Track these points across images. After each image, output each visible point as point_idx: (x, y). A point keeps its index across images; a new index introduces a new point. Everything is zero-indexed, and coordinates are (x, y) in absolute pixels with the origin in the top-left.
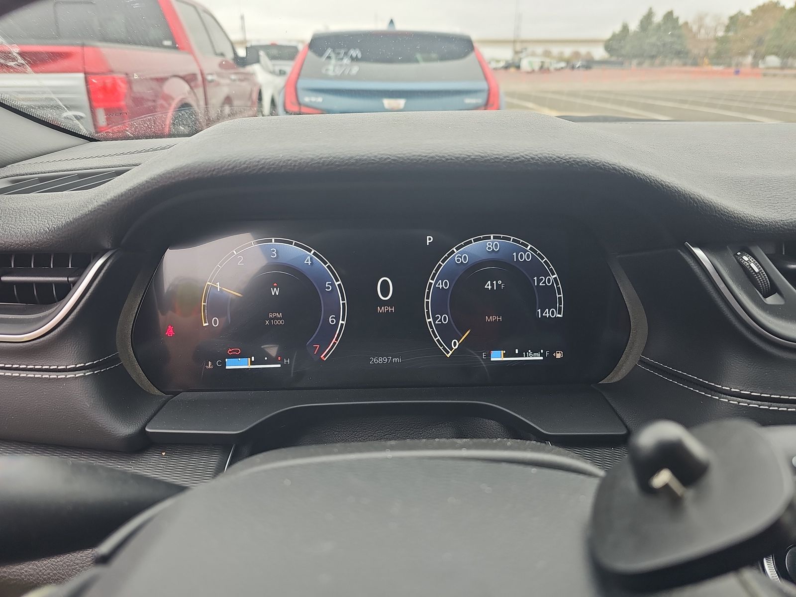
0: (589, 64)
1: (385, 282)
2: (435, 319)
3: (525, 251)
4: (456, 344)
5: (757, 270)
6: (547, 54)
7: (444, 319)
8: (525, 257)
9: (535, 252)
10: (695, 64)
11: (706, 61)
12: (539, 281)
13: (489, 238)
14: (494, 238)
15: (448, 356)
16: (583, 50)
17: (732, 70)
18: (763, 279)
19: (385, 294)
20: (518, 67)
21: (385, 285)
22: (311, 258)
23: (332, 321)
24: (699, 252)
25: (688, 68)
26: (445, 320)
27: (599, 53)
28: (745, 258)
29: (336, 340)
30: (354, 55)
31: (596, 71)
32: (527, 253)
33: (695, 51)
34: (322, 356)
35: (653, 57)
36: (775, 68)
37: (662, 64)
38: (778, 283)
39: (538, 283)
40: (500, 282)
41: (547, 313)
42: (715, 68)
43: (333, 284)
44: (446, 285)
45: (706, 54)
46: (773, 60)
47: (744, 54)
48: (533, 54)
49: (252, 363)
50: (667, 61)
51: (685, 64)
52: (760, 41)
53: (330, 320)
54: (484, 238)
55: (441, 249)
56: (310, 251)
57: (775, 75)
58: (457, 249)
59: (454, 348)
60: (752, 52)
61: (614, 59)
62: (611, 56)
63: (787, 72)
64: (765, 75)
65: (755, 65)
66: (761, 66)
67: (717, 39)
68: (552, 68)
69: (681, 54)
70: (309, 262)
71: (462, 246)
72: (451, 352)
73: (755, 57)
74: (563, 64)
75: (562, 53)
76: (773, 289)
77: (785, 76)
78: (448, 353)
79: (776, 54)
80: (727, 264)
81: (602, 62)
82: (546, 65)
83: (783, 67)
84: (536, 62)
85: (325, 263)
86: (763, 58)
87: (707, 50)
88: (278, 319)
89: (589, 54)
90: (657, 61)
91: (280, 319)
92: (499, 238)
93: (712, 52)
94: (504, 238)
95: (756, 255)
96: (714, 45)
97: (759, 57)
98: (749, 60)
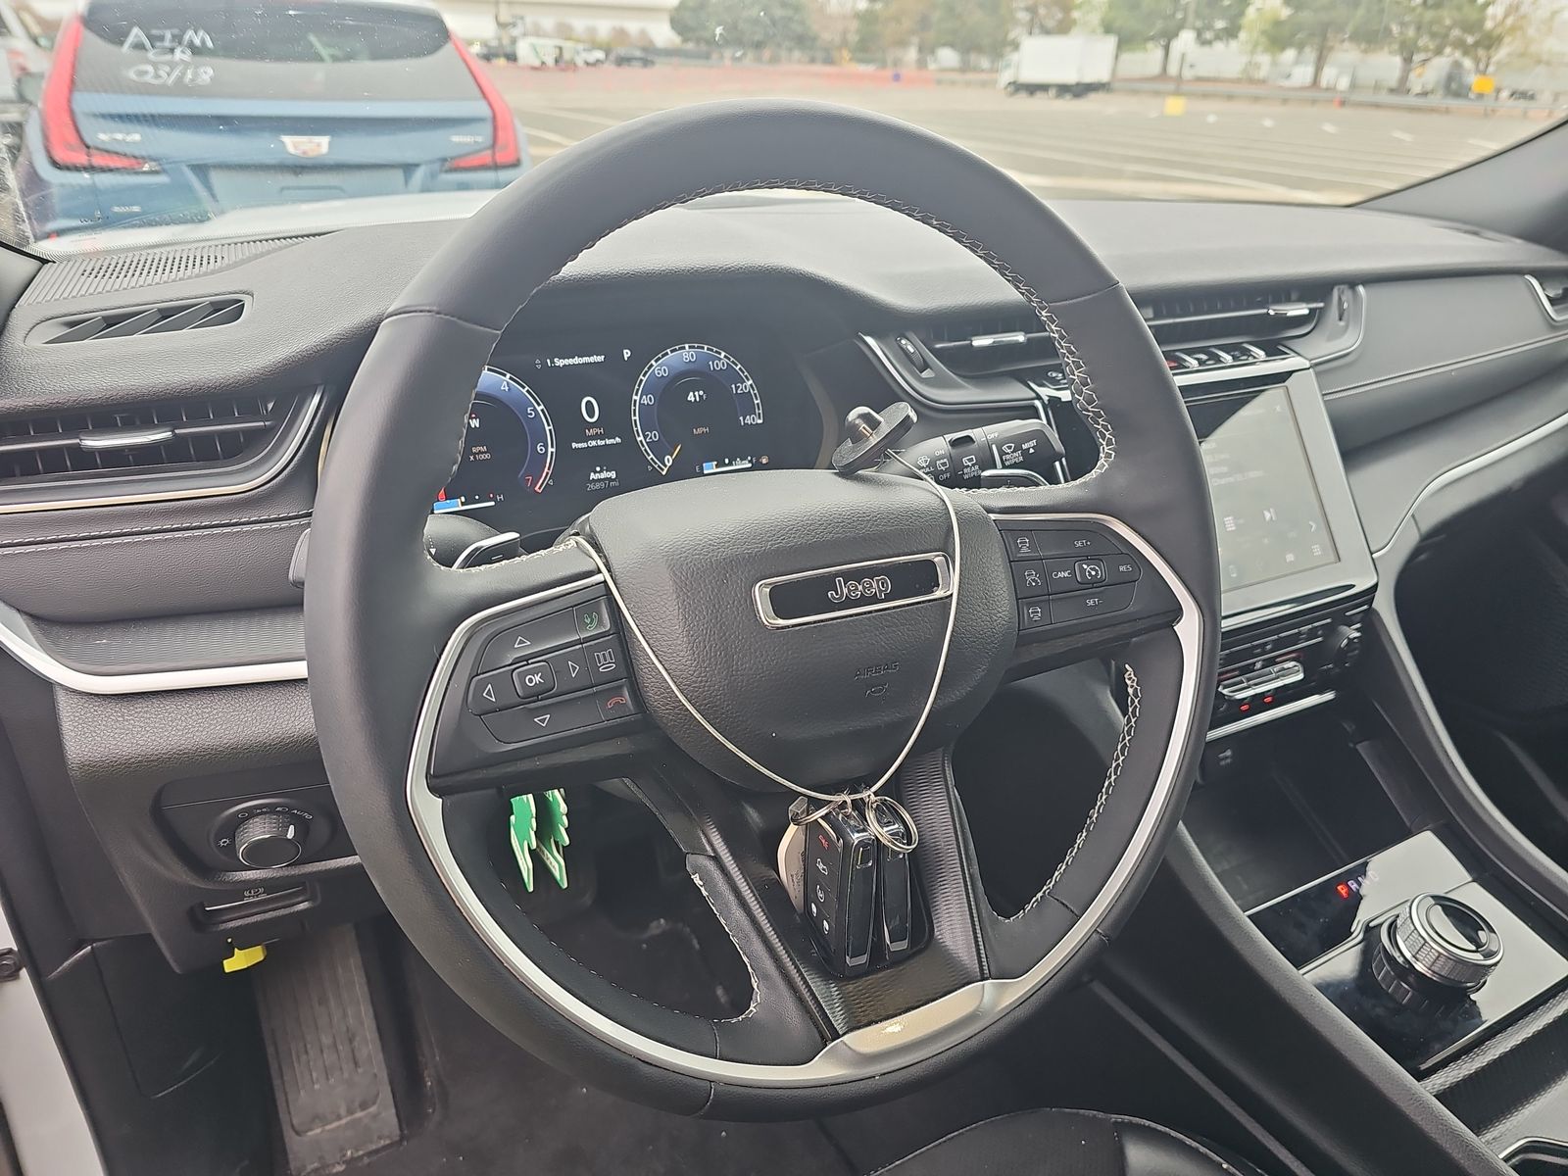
0: (648, 55)
1: (588, 402)
2: (645, 437)
3: (720, 359)
4: (669, 460)
5: (912, 351)
6: (564, 31)
7: (654, 435)
8: (720, 365)
9: (729, 359)
10: (829, 61)
11: (846, 54)
12: (737, 388)
13: (684, 348)
14: (690, 347)
15: (664, 473)
16: (633, 26)
17: (889, 72)
18: (917, 358)
19: (591, 415)
20: (512, 57)
21: (589, 406)
22: (508, 383)
23: (541, 450)
24: (869, 340)
25: (818, 68)
26: (655, 437)
27: (663, 34)
28: (903, 342)
29: (549, 469)
30: (197, 42)
31: (661, 69)
32: (722, 360)
33: (826, 36)
34: (536, 489)
35: (758, 46)
36: (953, 70)
37: (775, 60)
38: (928, 360)
39: (736, 390)
40: (701, 393)
41: (749, 420)
42: (862, 68)
43: (535, 410)
44: (651, 400)
45: (844, 43)
46: (948, 56)
47: (902, 43)
48: (538, 32)
49: (463, 504)
50: (783, 53)
51: (813, 60)
52: (924, 23)
53: (539, 449)
54: (680, 349)
55: (640, 362)
56: (505, 375)
57: (953, 83)
58: (656, 361)
59: (669, 465)
60: (915, 40)
61: (690, 46)
62: (685, 40)
63: (970, 76)
64: (939, 82)
65: (921, 64)
66: (932, 66)
67: (858, 16)
68: (580, 62)
69: (804, 41)
70: (507, 388)
71: (659, 359)
72: (666, 470)
73: (921, 50)
74: (600, 55)
75: (592, 31)
76: (925, 366)
77: (968, 84)
78: (663, 470)
79: (952, 45)
80: (890, 349)
81: (670, 53)
82: (567, 56)
83: (965, 68)
84: (547, 49)
85: (524, 387)
86: (932, 51)
87: (845, 33)
88: (482, 453)
89: (643, 33)
90: (767, 53)
91: (485, 453)
92: (694, 347)
93: (853, 38)
94: (698, 347)
95: (910, 338)
96: (854, 25)
97: (927, 50)
98: (912, 54)
